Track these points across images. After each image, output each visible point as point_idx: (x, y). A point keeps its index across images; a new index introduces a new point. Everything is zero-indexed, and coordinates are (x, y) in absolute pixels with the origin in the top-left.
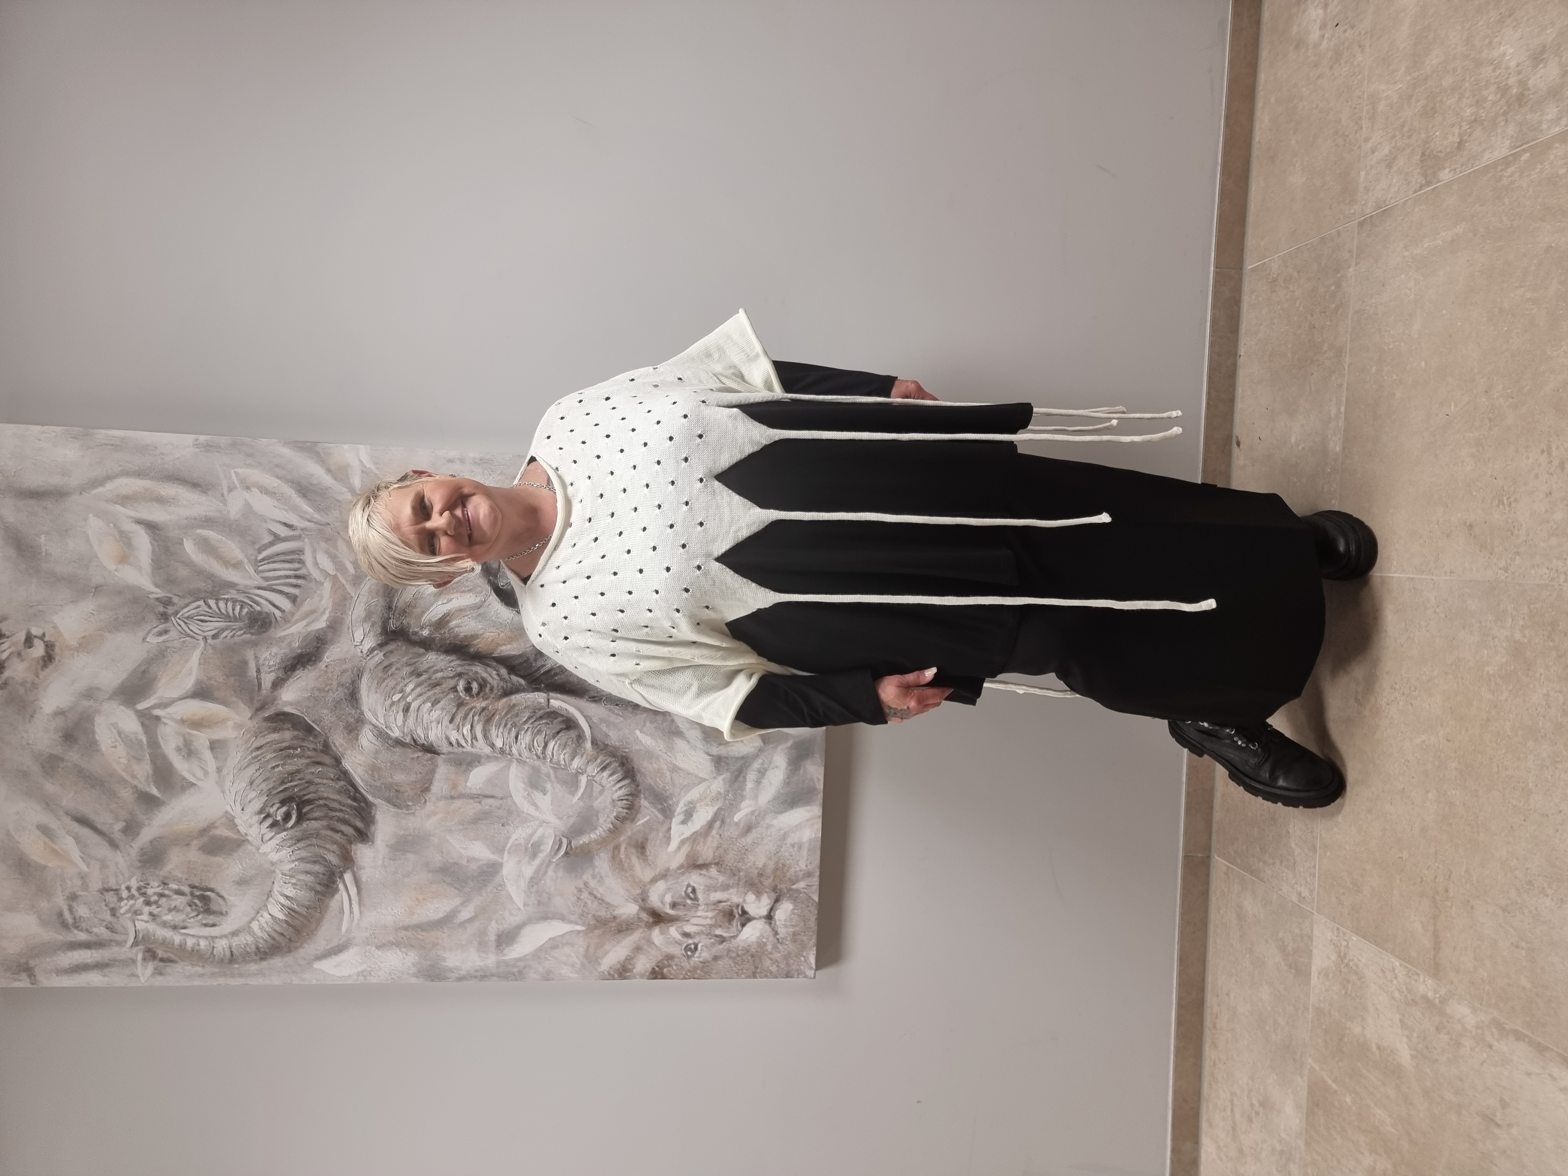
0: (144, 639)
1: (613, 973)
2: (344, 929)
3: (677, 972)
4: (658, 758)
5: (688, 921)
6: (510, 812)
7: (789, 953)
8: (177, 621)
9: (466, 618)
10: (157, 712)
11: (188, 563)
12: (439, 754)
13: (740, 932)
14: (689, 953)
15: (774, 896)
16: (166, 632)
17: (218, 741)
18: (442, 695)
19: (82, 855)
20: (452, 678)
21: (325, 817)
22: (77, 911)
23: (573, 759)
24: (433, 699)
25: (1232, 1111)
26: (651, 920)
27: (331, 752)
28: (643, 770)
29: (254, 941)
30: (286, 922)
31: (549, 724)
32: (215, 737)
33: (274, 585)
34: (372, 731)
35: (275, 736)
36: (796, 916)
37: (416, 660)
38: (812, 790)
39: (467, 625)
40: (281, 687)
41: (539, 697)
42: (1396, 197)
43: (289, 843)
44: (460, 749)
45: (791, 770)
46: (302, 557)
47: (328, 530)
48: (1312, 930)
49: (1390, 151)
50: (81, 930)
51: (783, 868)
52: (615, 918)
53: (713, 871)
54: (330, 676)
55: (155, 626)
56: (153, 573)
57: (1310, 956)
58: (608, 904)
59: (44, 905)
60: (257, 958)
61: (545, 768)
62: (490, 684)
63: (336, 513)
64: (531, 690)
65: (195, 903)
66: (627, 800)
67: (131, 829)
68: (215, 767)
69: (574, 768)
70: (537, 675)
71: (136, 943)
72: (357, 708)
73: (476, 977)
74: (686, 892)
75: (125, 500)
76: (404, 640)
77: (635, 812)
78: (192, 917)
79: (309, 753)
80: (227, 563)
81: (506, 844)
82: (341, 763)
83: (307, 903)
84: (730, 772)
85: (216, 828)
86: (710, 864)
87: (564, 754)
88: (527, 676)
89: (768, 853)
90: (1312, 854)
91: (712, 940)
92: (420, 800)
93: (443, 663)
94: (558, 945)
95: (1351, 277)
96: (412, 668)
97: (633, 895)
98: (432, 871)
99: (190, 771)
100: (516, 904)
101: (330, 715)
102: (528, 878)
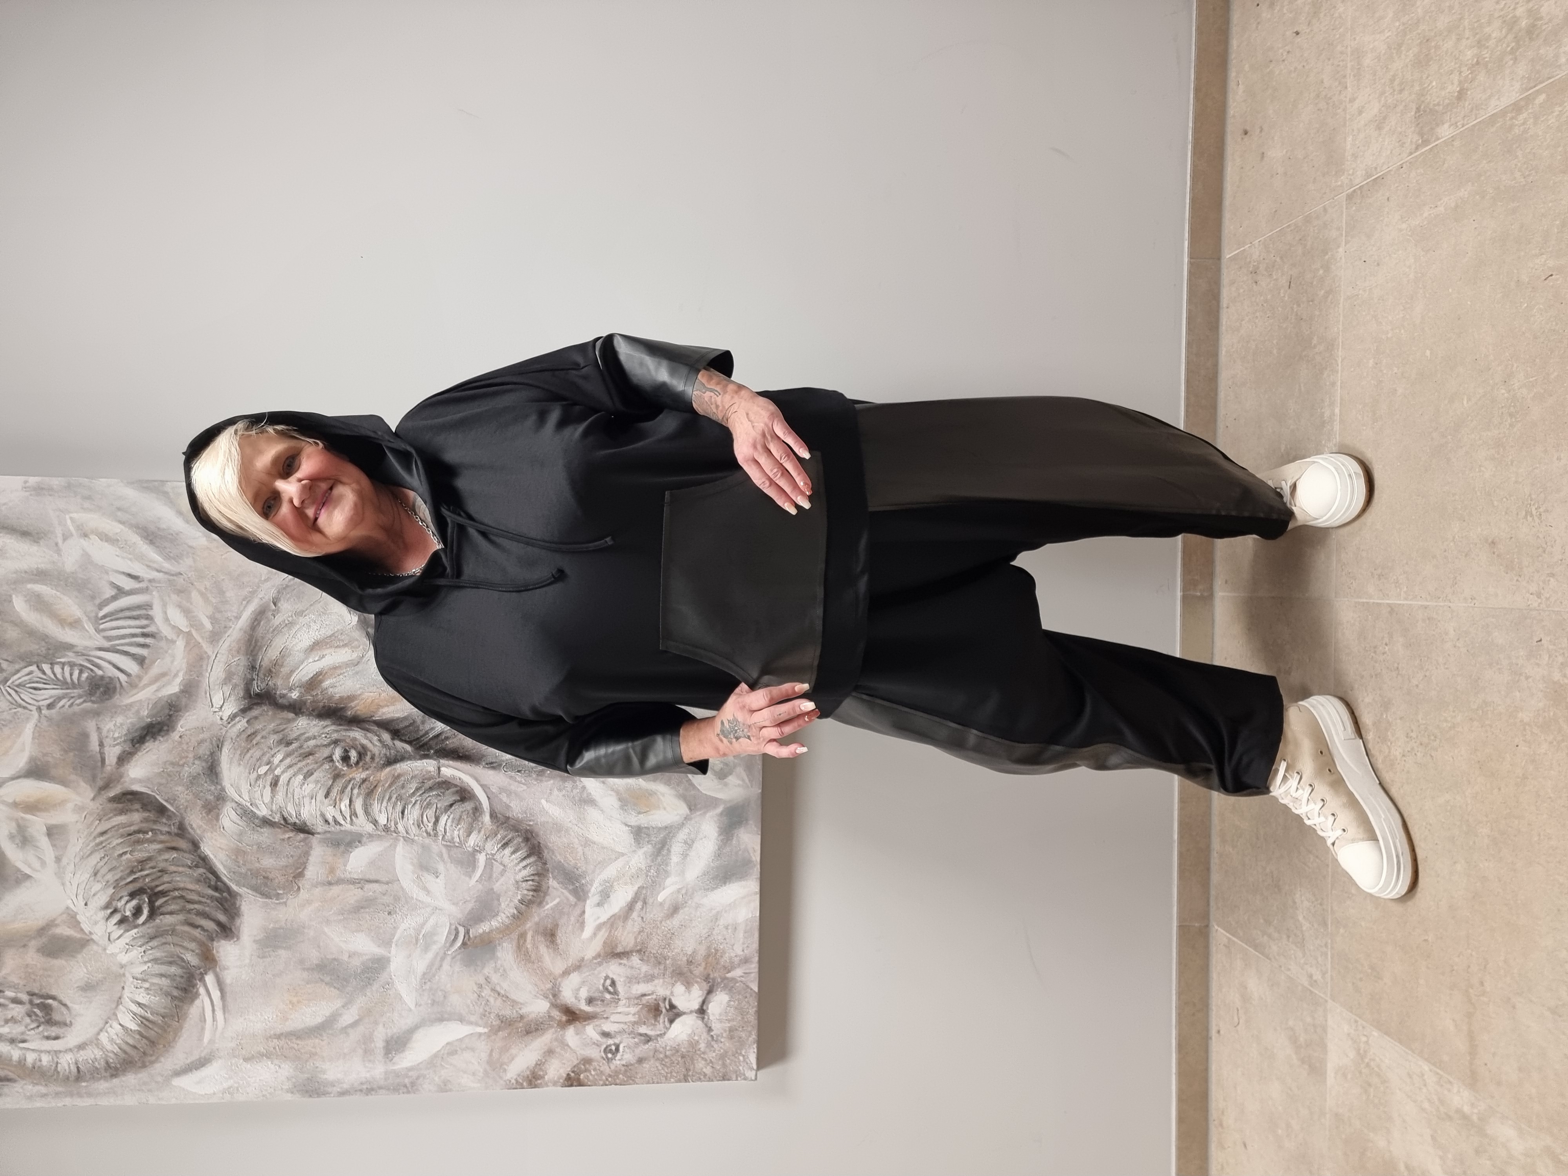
1: (521, 1081)
2: (206, 1040)
3: (596, 1077)
4: (567, 830)
5: (607, 1018)
6: (397, 899)
7: (726, 1052)
8: (6, 690)
9: (341, 676)
11: (19, 623)
12: (313, 834)
13: (668, 1029)
14: (610, 1055)
15: (706, 986)
17: (56, 826)
18: (316, 766)
20: (325, 746)
21: (181, 911)
23: (469, 836)
24: (305, 770)
26: (564, 1018)
27: (187, 835)
28: (550, 845)
29: (103, 1056)
30: (140, 1033)
31: (440, 796)
32: (53, 821)
33: (118, 645)
34: (235, 810)
35: (122, 819)
36: (732, 1009)
37: (285, 726)
38: (748, 862)
39: (343, 684)
40: (129, 762)
41: (429, 765)
42: (1388, 163)
43: (142, 941)
44: (338, 827)
45: (722, 840)
46: (150, 613)
47: (180, 580)
48: (1326, 1021)
49: (1380, 109)
51: (716, 954)
52: (522, 1017)
53: (635, 960)
54: (185, 747)
57: (1325, 1051)
58: (514, 1001)
60: (108, 1074)
61: (437, 847)
62: (371, 751)
63: (189, 561)
64: (418, 757)
65: (35, 1013)
66: (533, 880)
68: (53, 856)
69: (470, 846)
70: (425, 740)
72: (217, 783)
73: (361, 1091)
74: (603, 985)
76: (270, 704)
77: (542, 895)
78: (32, 1029)
79: (162, 837)
80: (63, 622)
81: (393, 935)
83: (162, 1011)
84: (652, 844)
85: (57, 926)
86: (632, 952)
87: (459, 830)
88: (414, 740)
89: (698, 936)
90: (1322, 930)
91: (636, 1040)
92: (293, 886)
93: (316, 729)
94: (456, 1051)
95: (1341, 258)
96: (280, 736)
97: (542, 990)
98: (308, 969)
99: (26, 862)
100: (406, 1004)
101: (186, 792)
102: (419, 974)
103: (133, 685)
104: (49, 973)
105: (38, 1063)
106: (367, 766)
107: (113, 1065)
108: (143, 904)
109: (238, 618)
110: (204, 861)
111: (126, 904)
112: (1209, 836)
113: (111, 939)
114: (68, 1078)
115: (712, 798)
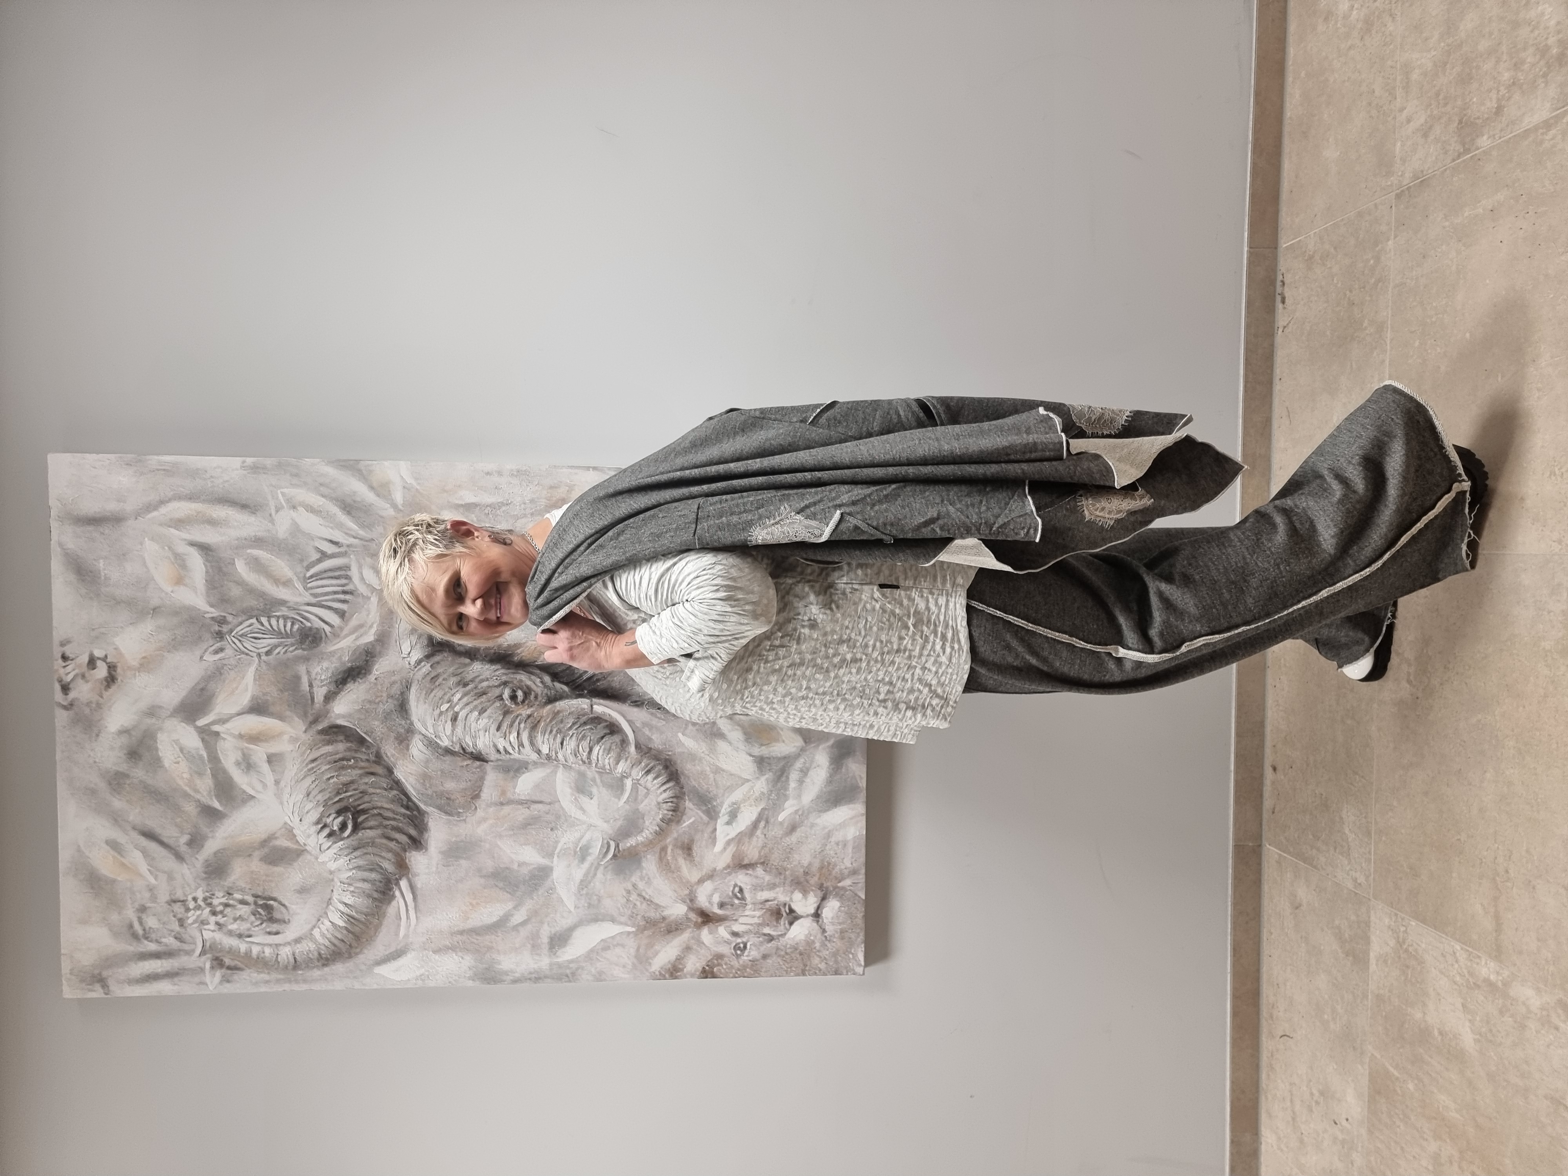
0: (201, 657)
1: (664, 973)
2: (402, 933)
3: (727, 970)
4: (700, 760)
5: (736, 920)
6: (558, 817)
7: (838, 950)
10: (216, 728)
11: (241, 583)
12: (487, 762)
13: (788, 930)
14: (739, 952)
15: (820, 894)
16: (221, 650)
17: (275, 755)
18: (488, 704)
19: (150, 868)
22: (147, 922)
23: (617, 763)
25: (1291, 1101)
26: (700, 920)
28: (687, 772)
30: (346, 928)
32: (273, 750)
36: (843, 914)
38: (854, 788)
40: (334, 700)
41: (583, 703)
42: (1433, 168)
44: (508, 756)
45: (833, 769)
46: (349, 573)
47: (373, 545)
48: (1369, 917)
49: (1426, 120)
50: (151, 941)
51: (828, 866)
52: (664, 918)
53: (759, 871)
54: (379, 687)
56: (207, 593)
57: (1368, 943)
58: (657, 905)
59: (115, 917)
60: (320, 964)
61: (591, 773)
63: (380, 529)
65: (258, 912)
67: (196, 841)
68: (273, 780)
70: (579, 681)
71: (203, 952)
73: (530, 979)
74: (733, 892)
75: (179, 523)
76: (450, 651)
78: (257, 926)
79: (363, 764)
80: (277, 581)
81: (556, 848)
84: (773, 772)
85: (276, 838)
86: (756, 864)
89: (813, 851)
90: (1366, 840)
91: (761, 939)
92: (471, 807)
93: (488, 672)
94: (609, 947)
95: (1390, 251)
97: (681, 896)
98: (484, 877)
99: (250, 784)
100: (567, 907)
101: (381, 726)
102: (578, 881)
103: (336, 635)
104: (271, 878)
110: (397, 784)
112: (1261, 767)
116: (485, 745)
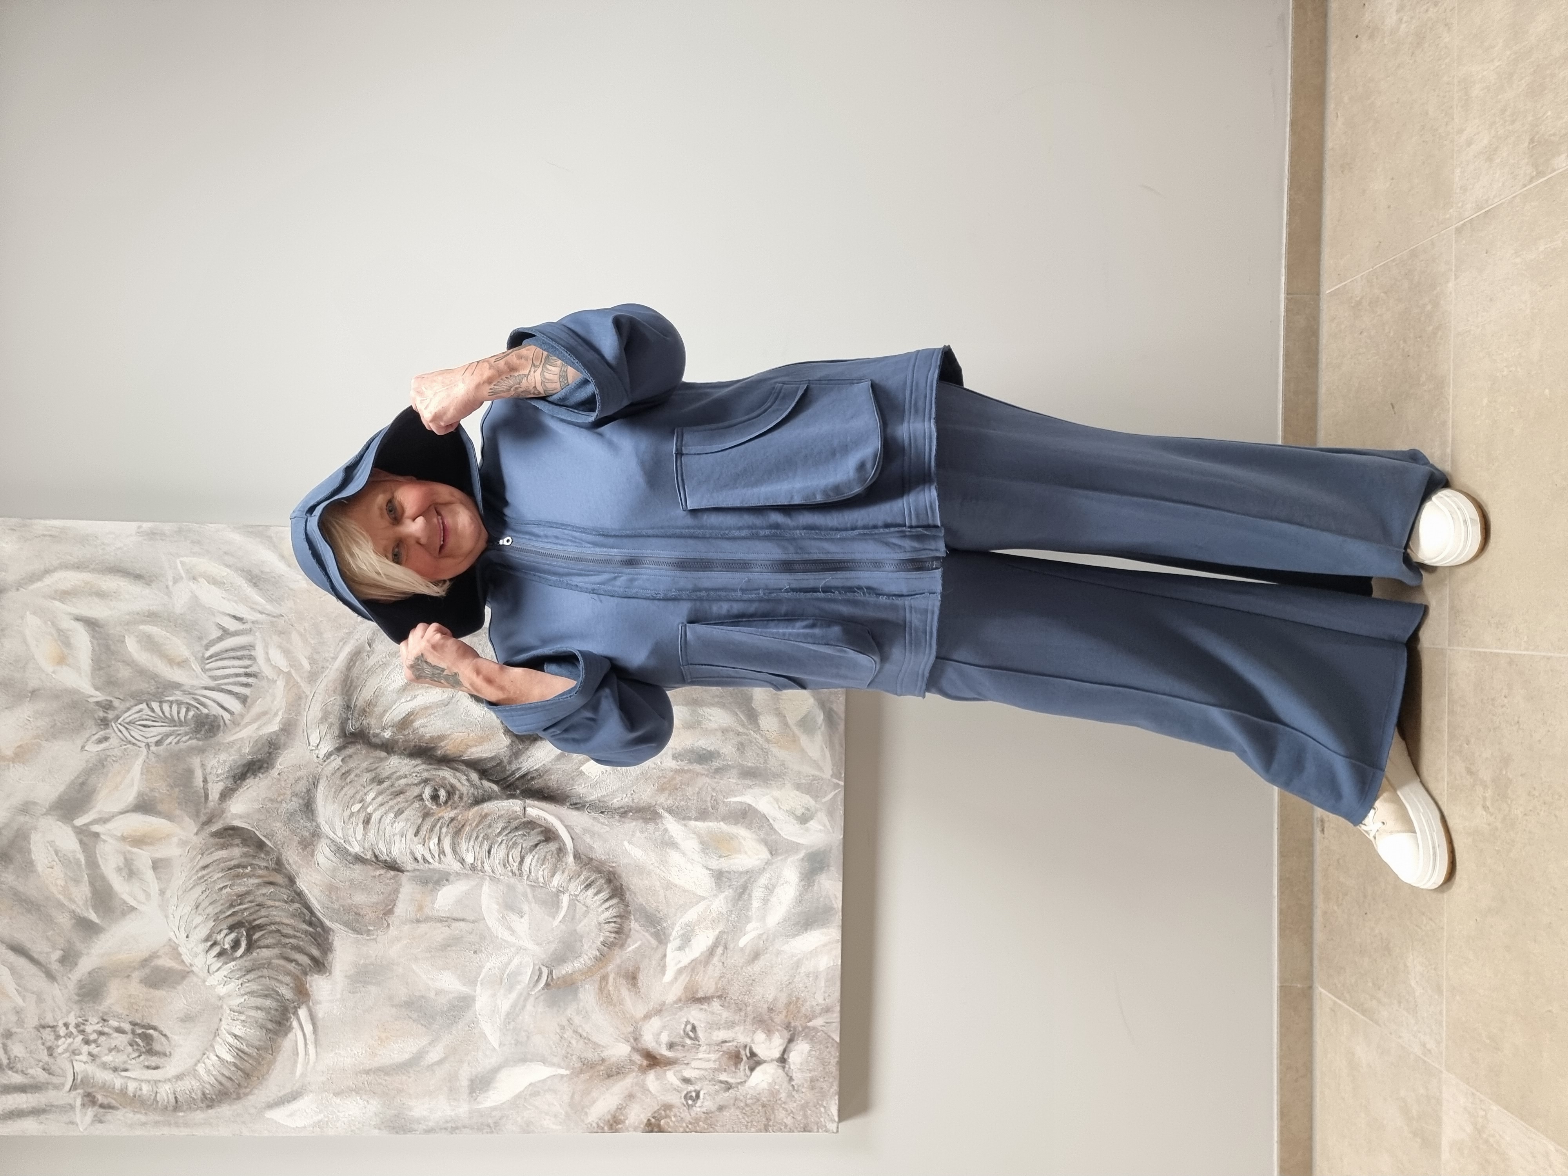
0: (83, 747)
1: (602, 1125)
2: (298, 1073)
3: (676, 1123)
4: (649, 873)
5: (688, 1064)
6: (483, 938)
7: (807, 1103)
9: (432, 716)
10: (96, 828)
11: (130, 663)
12: (402, 872)
13: (748, 1077)
14: (690, 1102)
15: (787, 1035)
16: (106, 739)
17: (161, 860)
18: (406, 805)
19: (18, 988)
20: (416, 784)
22: (12, 1050)
23: (553, 876)
24: (396, 809)
26: (645, 1063)
28: (633, 887)
30: (235, 1065)
31: (525, 835)
32: (158, 855)
33: (222, 684)
34: (329, 847)
35: (223, 853)
36: (813, 1059)
37: (377, 765)
38: (828, 910)
39: (434, 724)
40: (230, 798)
41: (514, 805)
42: (1500, 195)
44: (427, 865)
45: (803, 886)
46: (252, 654)
47: (281, 621)
48: (1441, 1092)
49: (1490, 141)
50: (16, 1072)
51: (797, 1002)
52: (603, 1060)
53: (716, 1005)
54: (283, 785)
55: (94, 733)
56: (92, 674)
57: (1440, 1125)
58: (595, 1044)
60: (204, 1105)
61: (522, 886)
62: (459, 790)
63: (290, 604)
64: (505, 797)
65: (136, 1042)
66: (615, 922)
67: (69, 958)
68: (157, 889)
69: (554, 887)
70: (511, 779)
71: (73, 1087)
72: (313, 820)
73: (446, 1129)
74: (684, 1031)
75: (64, 595)
76: (363, 743)
77: (624, 937)
78: (133, 1058)
79: (260, 872)
80: (172, 662)
81: (479, 974)
82: (295, 883)
83: (259, 1043)
84: (733, 888)
85: (159, 957)
86: (712, 997)
87: (543, 870)
88: (501, 780)
89: (779, 983)
90: (1436, 997)
91: (716, 1087)
92: (382, 924)
93: (407, 768)
94: (539, 1092)
95: (1451, 293)
96: (373, 774)
97: (623, 1034)
98: (396, 1006)
99: (132, 895)
100: (490, 1044)
101: (283, 828)
102: (503, 1014)
103: (235, 723)
104: (151, 1003)
105: (139, 1093)
106: (455, 805)
107: (209, 1096)
108: (241, 937)
109: (335, 659)
110: (299, 896)
111: (225, 937)
112: (1310, 892)
113: (210, 971)
114: (166, 1108)
115: (794, 842)
116: (401, 852)
